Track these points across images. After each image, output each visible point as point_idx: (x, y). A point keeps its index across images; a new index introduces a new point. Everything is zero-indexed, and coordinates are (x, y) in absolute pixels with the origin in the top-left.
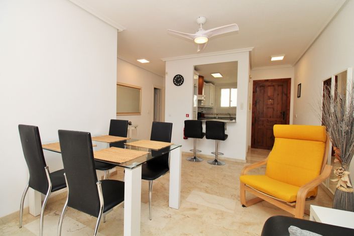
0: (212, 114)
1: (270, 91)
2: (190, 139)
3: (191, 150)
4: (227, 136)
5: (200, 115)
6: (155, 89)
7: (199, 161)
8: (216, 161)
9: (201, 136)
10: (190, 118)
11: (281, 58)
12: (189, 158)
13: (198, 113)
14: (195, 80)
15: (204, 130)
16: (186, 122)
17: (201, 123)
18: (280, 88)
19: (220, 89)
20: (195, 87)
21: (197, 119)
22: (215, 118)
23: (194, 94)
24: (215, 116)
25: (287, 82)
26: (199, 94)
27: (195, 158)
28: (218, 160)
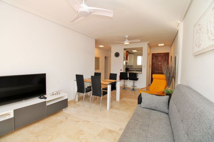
0: (133, 69)
1: (160, 58)
2: (122, 80)
3: (123, 85)
4: (138, 79)
5: (127, 69)
6: (105, 57)
7: (126, 89)
8: (133, 89)
9: (127, 79)
10: (122, 71)
11: (163, 45)
12: (122, 88)
13: (126, 68)
14: (124, 53)
15: (128, 77)
16: (121, 73)
17: (127, 73)
18: (164, 57)
19: (137, 56)
20: (124, 57)
21: (125, 72)
22: (134, 71)
23: (124, 60)
24: (134, 70)
25: (168, 54)
26: (126, 60)
27: (124, 88)
28: (134, 89)
